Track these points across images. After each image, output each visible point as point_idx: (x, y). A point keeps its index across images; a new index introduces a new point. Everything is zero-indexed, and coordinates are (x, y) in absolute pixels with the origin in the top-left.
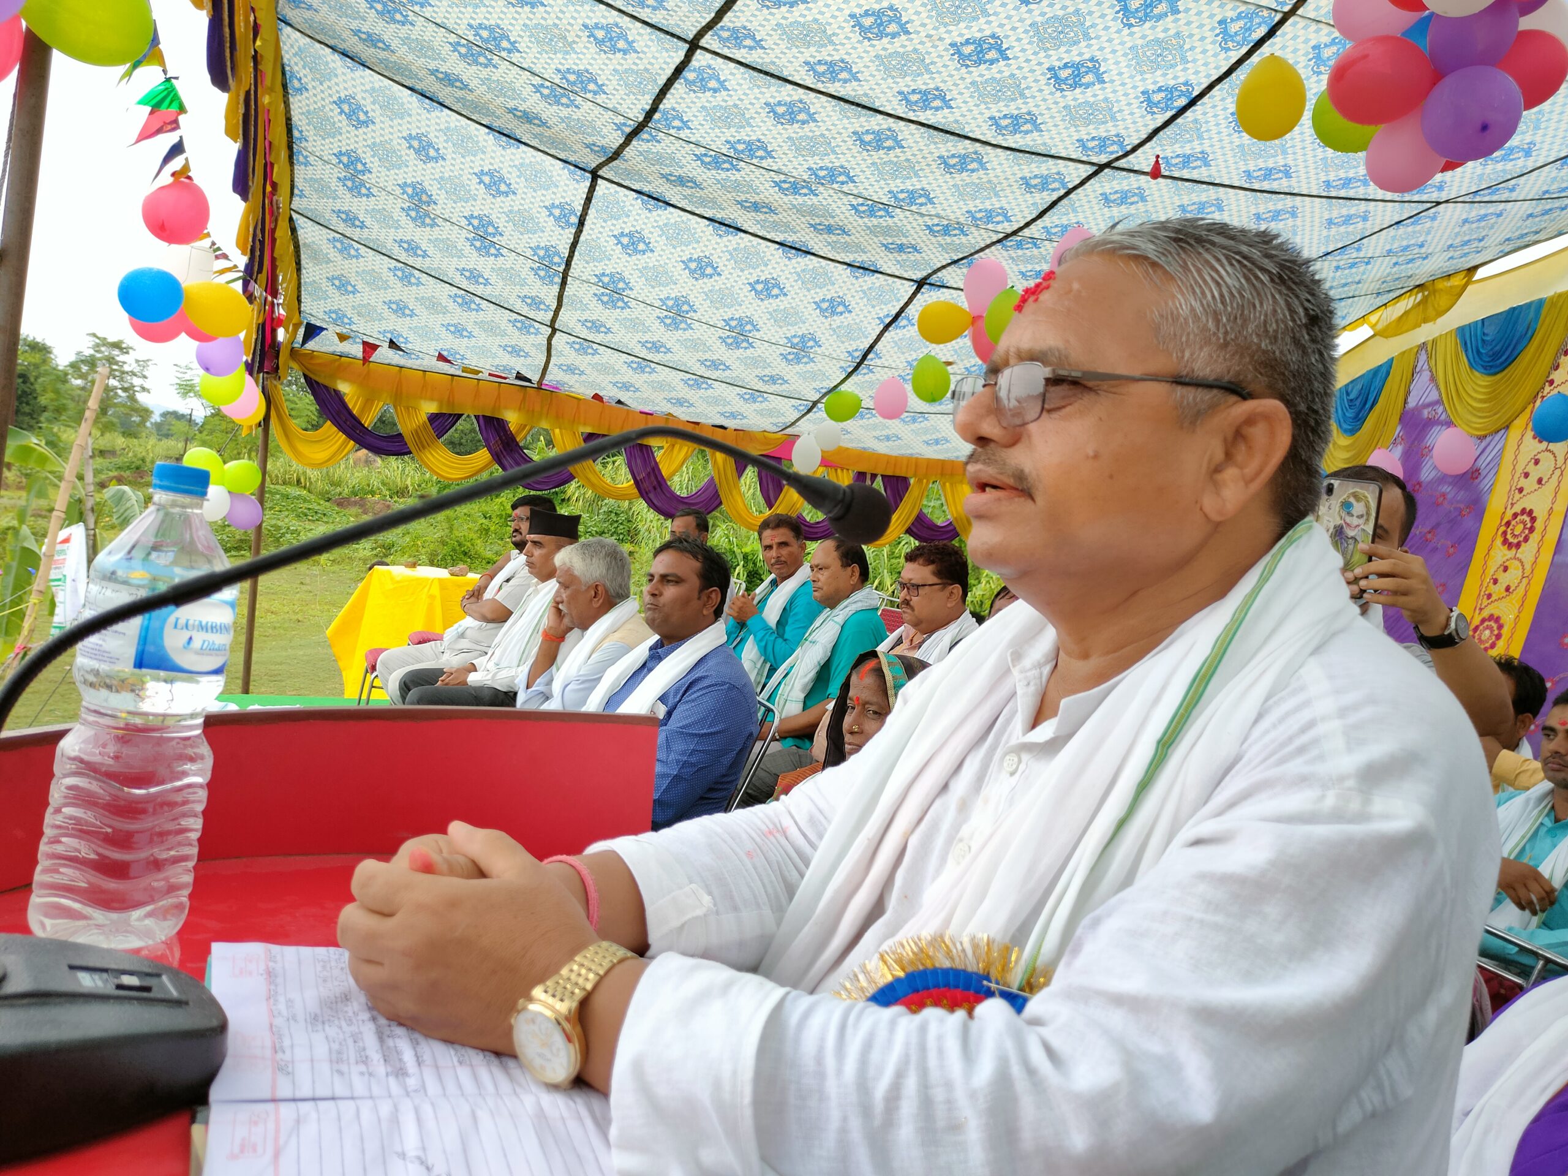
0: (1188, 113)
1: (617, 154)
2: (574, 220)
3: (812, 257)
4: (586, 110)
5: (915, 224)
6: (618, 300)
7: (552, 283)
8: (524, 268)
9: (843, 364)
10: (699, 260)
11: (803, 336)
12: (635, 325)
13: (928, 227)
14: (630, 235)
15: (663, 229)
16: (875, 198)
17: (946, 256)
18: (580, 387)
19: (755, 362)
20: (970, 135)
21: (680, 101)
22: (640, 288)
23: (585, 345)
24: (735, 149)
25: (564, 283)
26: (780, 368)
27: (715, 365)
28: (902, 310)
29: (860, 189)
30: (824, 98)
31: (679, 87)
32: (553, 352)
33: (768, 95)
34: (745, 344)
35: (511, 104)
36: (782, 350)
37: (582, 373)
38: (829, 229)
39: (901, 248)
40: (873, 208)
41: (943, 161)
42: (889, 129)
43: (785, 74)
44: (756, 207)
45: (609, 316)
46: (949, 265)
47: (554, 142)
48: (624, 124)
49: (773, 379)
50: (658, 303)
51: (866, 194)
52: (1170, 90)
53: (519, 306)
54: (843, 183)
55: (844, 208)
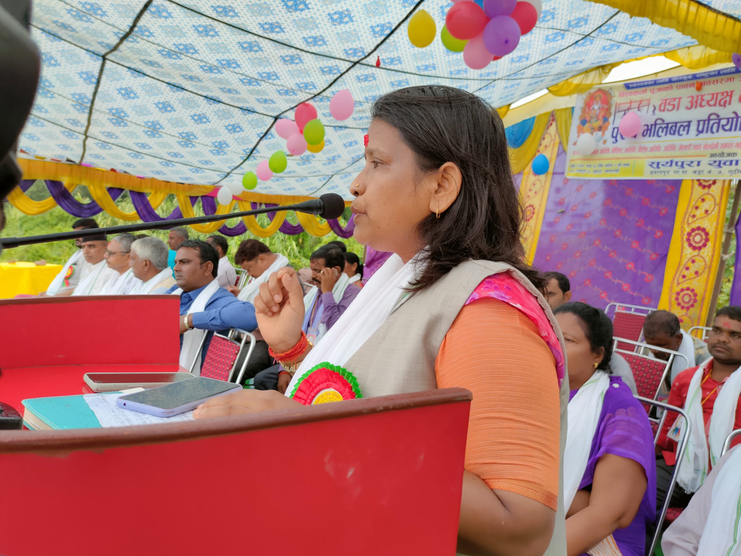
0: (391, 38)
1: (115, 48)
2: (94, 80)
3: (222, 104)
4: (97, 25)
5: (271, 89)
6: (121, 122)
7: (84, 112)
8: (68, 105)
9: (241, 155)
10: (163, 103)
11: (220, 142)
12: (131, 134)
13: (278, 91)
14: (126, 89)
15: (144, 87)
16: (251, 76)
17: (288, 105)
18: (103, 165)
19: (197, 154)
20: (295, 46)
21: (148, 22)
22: (132, 116)
23: (104, 144)
24: (179, 49)
25: (90, 113)
26: (209, 157)
27: (176, 155)
28: (268, 130)
29: (243, 71)
30: (222, 25)
31: (147, 15)
32: (87, 148)
33: (194, 21)
34: (190, 145)
35: (54, 19)
36: (210, 148)
37: (103, 158)
38: (229, 91)
39: (265, 101)
40: (250, 81)
41: (283, 58)
42: (256, 41)
43: (202, 11)
44: (191, 78)
45: (117, 130)
46: (289, 110)
47: (80, 40)
48: (119, 33)
49: (206, 162)
50: (143, 124)
51: (246, 73)
52: (382, 26)
53: (66, 124)
54: (234, 68)
55: (236, 81)
